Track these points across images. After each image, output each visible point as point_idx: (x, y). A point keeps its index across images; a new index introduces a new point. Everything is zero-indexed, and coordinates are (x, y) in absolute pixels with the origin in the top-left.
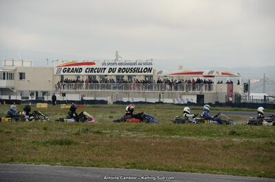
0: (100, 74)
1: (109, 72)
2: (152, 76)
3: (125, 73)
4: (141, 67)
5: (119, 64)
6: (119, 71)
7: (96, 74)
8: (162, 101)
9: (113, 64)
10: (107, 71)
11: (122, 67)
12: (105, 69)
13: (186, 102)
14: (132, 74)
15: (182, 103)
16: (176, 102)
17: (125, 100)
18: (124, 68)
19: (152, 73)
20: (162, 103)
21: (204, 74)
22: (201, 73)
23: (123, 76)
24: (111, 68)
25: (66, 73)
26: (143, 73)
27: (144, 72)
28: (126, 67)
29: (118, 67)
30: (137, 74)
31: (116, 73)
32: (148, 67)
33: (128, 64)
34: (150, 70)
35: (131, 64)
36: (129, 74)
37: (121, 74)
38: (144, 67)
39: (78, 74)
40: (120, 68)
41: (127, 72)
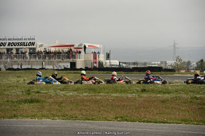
1: (1, 46)
2: (34, 49)
3: (13, 47)
4: (26, 41)
5: (9, 39)
6: (9, 45)
8: (44, 67)
9: (4, 40)
11: (11, 42)
13: (63, 68)
14: (19, 47)
15: (60, 69)
16: (55, 68)
17: (15, 67)
18: (13, 43)
19: (35, 46)
20: (44, 68)
21: (75, 47)
22: (73, 46)
23: (12, 49)
24: (2, 43)
26: (28, 47)
27: (29, 45)
28: (14, 41)
29: (8, 42)
30: (23, 47)
31: (6, 47)
32: (32, 41)
33: (16, 40)
34: (33, 44)
35: (18, 39)
36: (16, 47)
37: (10, 47)
38: (29, 41)
40: (9, 43)
41: (15, 46)
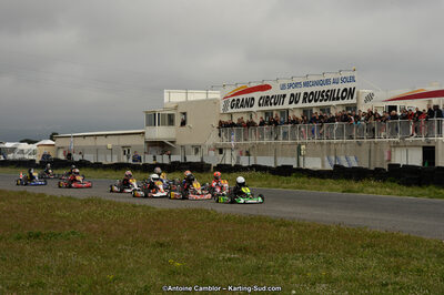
0: (277, 107)
1: (290, 103)
2: (353, 107)
3: (313, 104)
4: (337, 87)
5: (306, 84)
6: (304, 100)
7: (273, 107)
9: (296, 85)
10: (287, 99)
11: (309, 90)
12: (285, 96)
14: (324, 103)
18: (312, 93)
19: (354, 101)
24: (292, 95)
25: (234, 110)
26: (341, 102)
27: (343, 98)
28: (314, 89)
29: (302, 90)
30: (331, 103)
31: (300, 105)
32: (348, 86)
33: (317, 83)
34: (350, 93)
35: (322, 83)
36: (318, 104)
37: (308, 105)
38: (342, 86)
39: (250, 109)
40: (306, 93)
41: (316, 101)
